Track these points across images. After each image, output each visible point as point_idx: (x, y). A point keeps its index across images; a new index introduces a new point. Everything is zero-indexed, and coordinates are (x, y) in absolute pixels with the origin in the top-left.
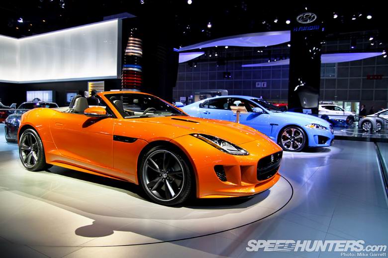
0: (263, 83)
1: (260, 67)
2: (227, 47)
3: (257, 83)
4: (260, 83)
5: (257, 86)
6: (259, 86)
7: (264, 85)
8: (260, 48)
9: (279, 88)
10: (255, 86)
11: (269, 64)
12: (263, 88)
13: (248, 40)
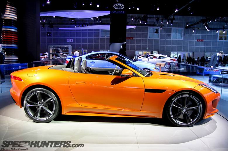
0: (71, 39)
1: (69, 30)
2: (54, 17)
3: (67, 39)
4: (69, 39)
5: (67, 41)
6: (69, 41)
7: (71, 41)
8: (73, 19)
9: (81, 43)
10: (66, 41)
11: (76, 28)
12: (71, 42)
13: (72, 14)
